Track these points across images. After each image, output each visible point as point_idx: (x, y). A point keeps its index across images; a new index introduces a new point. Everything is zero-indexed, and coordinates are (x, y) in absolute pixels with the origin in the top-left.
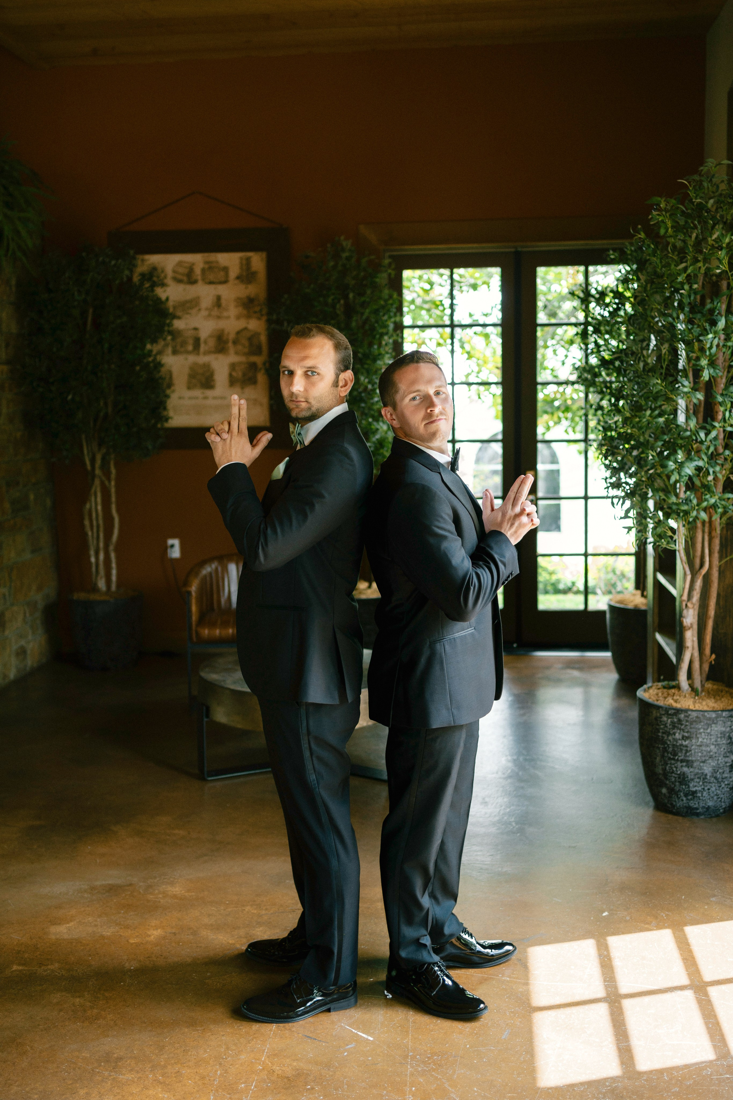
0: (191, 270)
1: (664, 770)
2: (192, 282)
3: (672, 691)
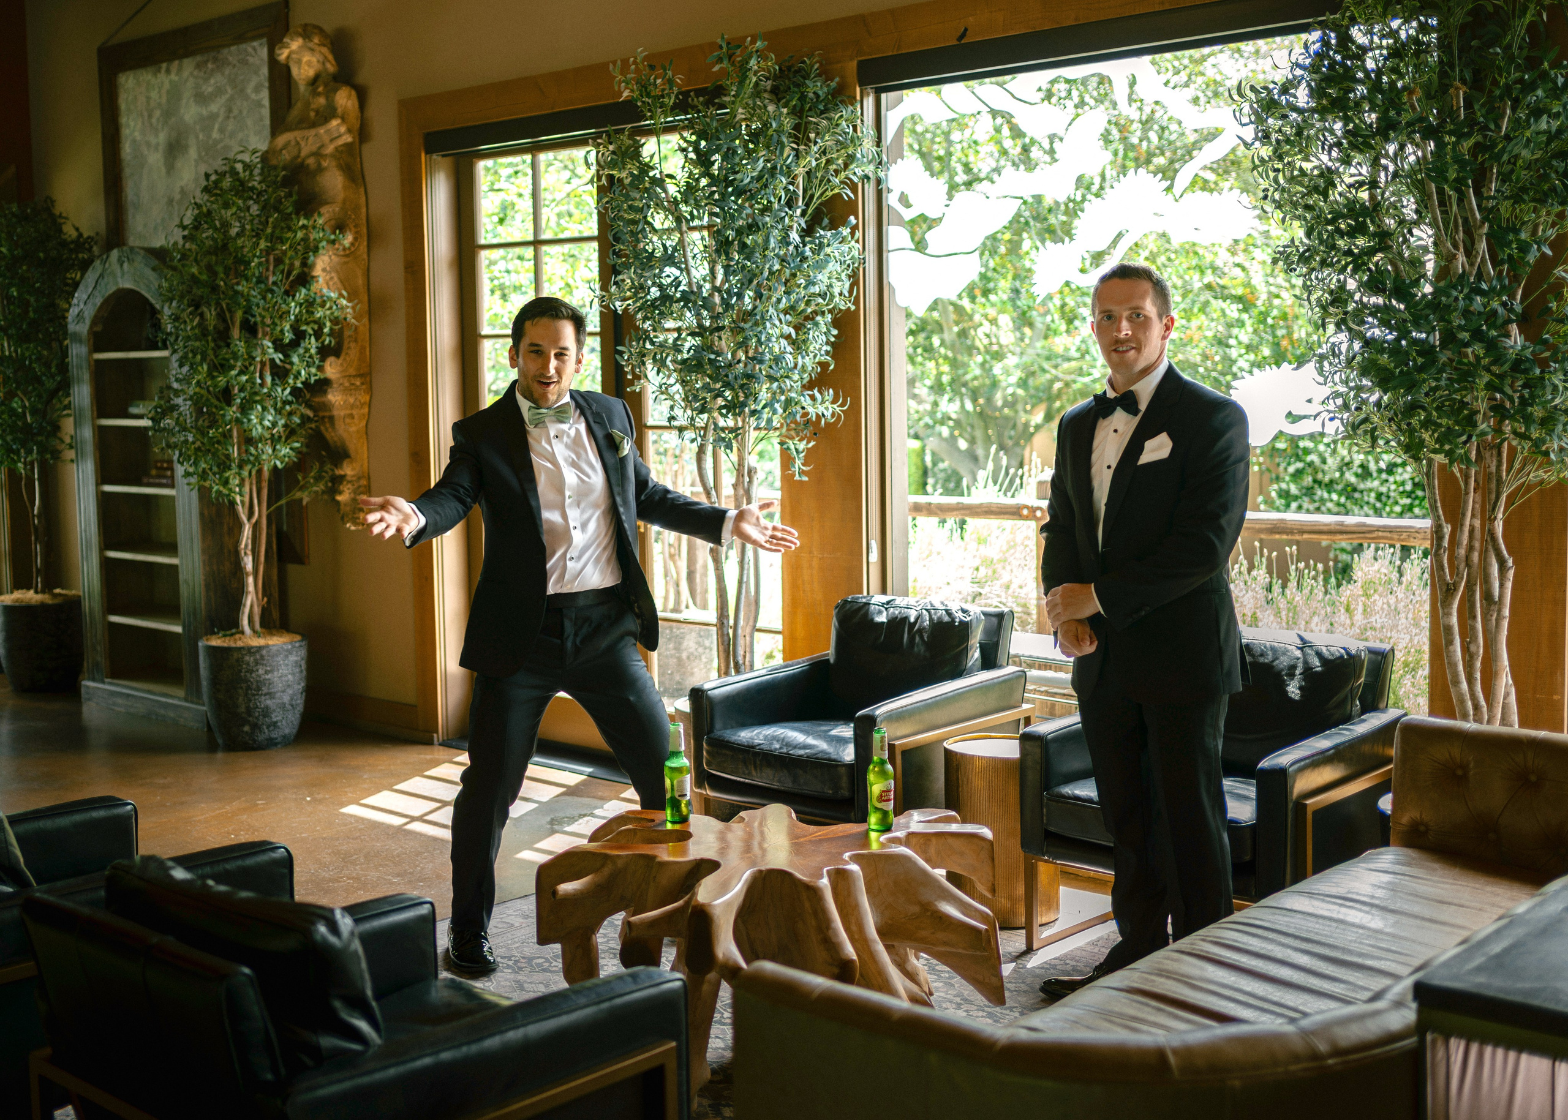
1: (248, 708)
3: (237, 636)
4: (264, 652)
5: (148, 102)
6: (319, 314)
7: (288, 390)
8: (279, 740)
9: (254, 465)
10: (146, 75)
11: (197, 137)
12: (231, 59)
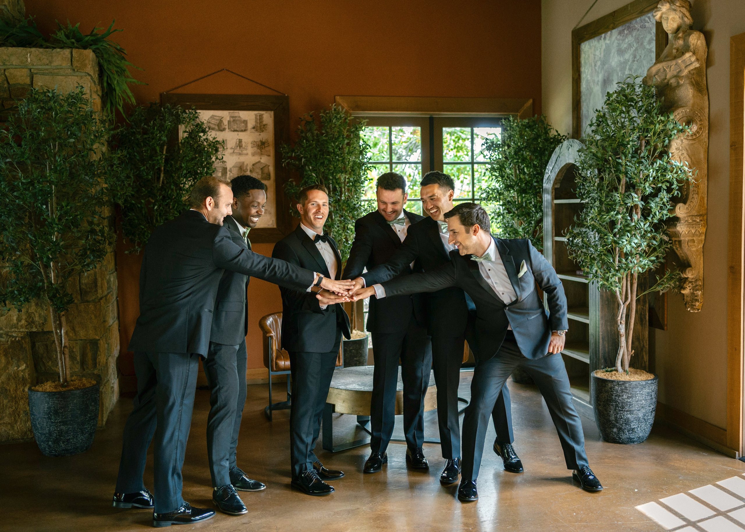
0: (221, 121)
1: (616, 418)
2: (221, 129)
3: (614, 372)
4: (627, 385)
5: (595, 58)
6: (669, 176)
7: (648, 224)
8: (635, 439)
9: (625, 270)
10: (594, 42)
11: (618, 75)
12: (637, 26)
